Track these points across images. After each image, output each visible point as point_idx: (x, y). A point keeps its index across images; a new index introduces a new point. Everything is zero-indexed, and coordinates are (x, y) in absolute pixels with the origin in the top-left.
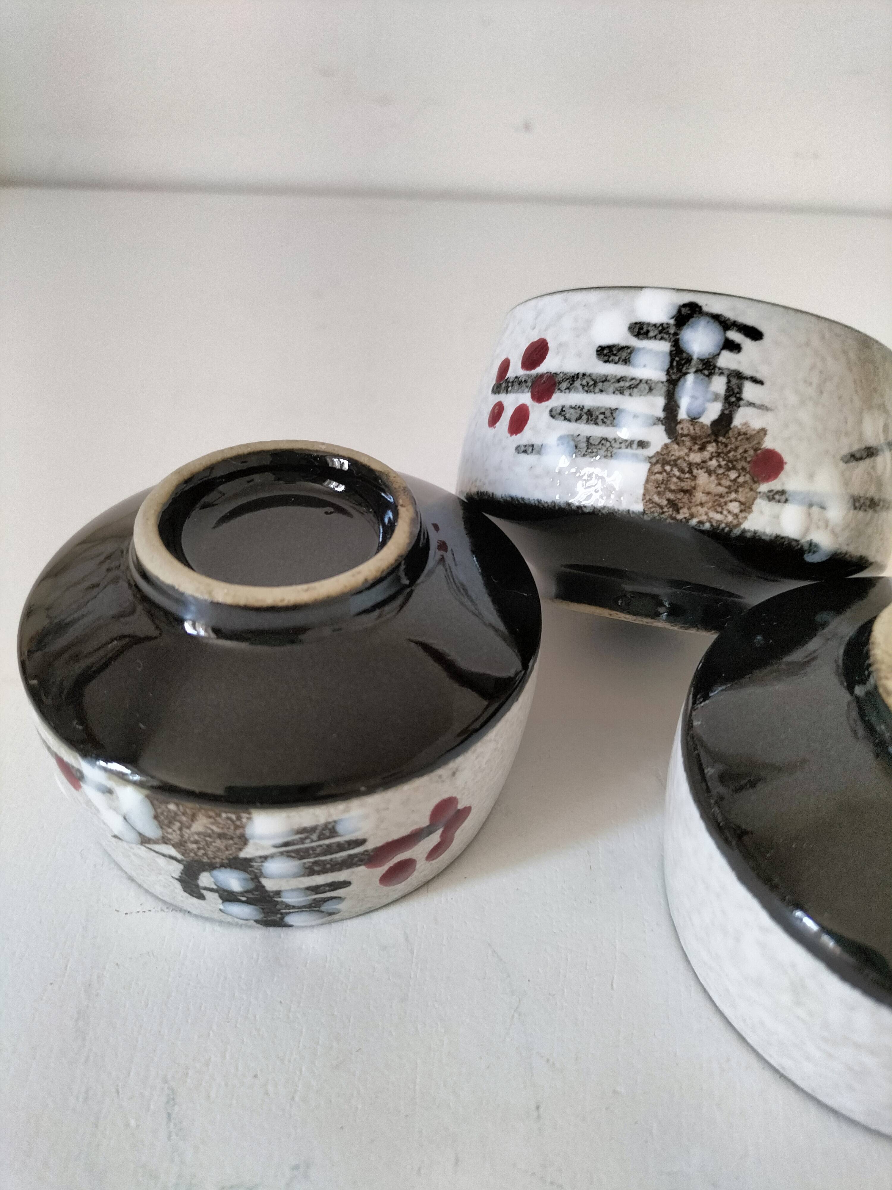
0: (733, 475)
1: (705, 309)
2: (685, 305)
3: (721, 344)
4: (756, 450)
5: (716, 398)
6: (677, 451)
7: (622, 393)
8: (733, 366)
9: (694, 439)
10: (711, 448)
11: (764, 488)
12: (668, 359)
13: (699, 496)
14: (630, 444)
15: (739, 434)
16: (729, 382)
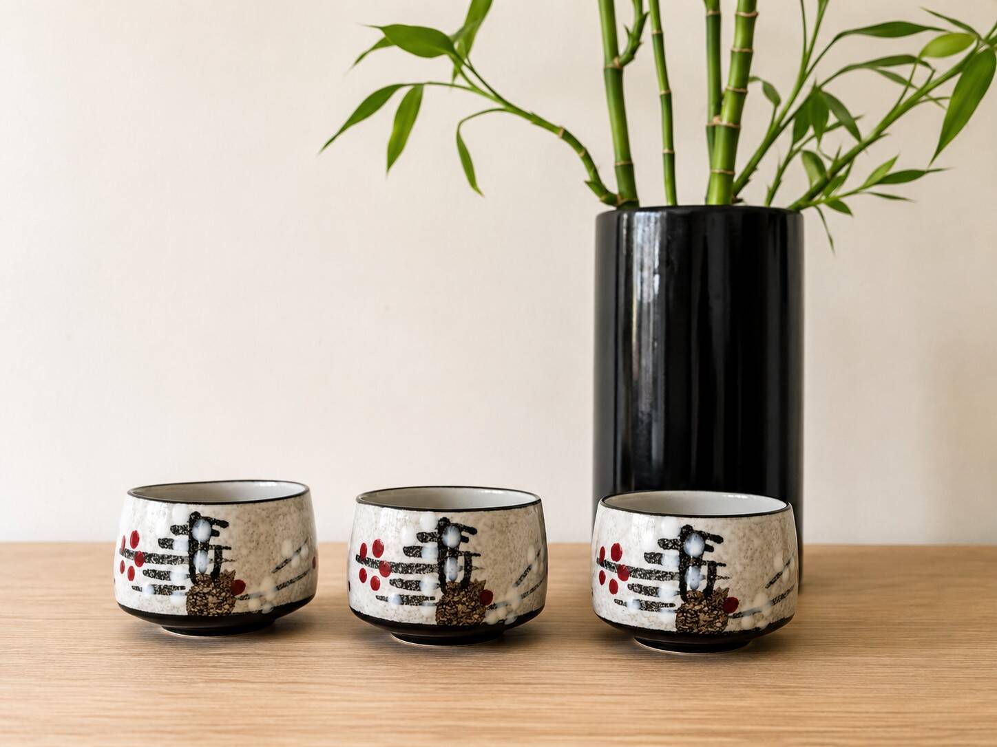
0: (715, 612)
1: (695, 529)
2: (684, 527)
3: (703, 549)
4: (724, 599)
5: (704, 577)
6: (689, 606)
7: (659, 579)
8: (711, 559)
9: (696, 599)
10: (704, 602)
11: (731, 614)
12: (678, 559)
13: (702, 623)
14: (666, 605)
15: (718, 594)
16: (709, 569)
